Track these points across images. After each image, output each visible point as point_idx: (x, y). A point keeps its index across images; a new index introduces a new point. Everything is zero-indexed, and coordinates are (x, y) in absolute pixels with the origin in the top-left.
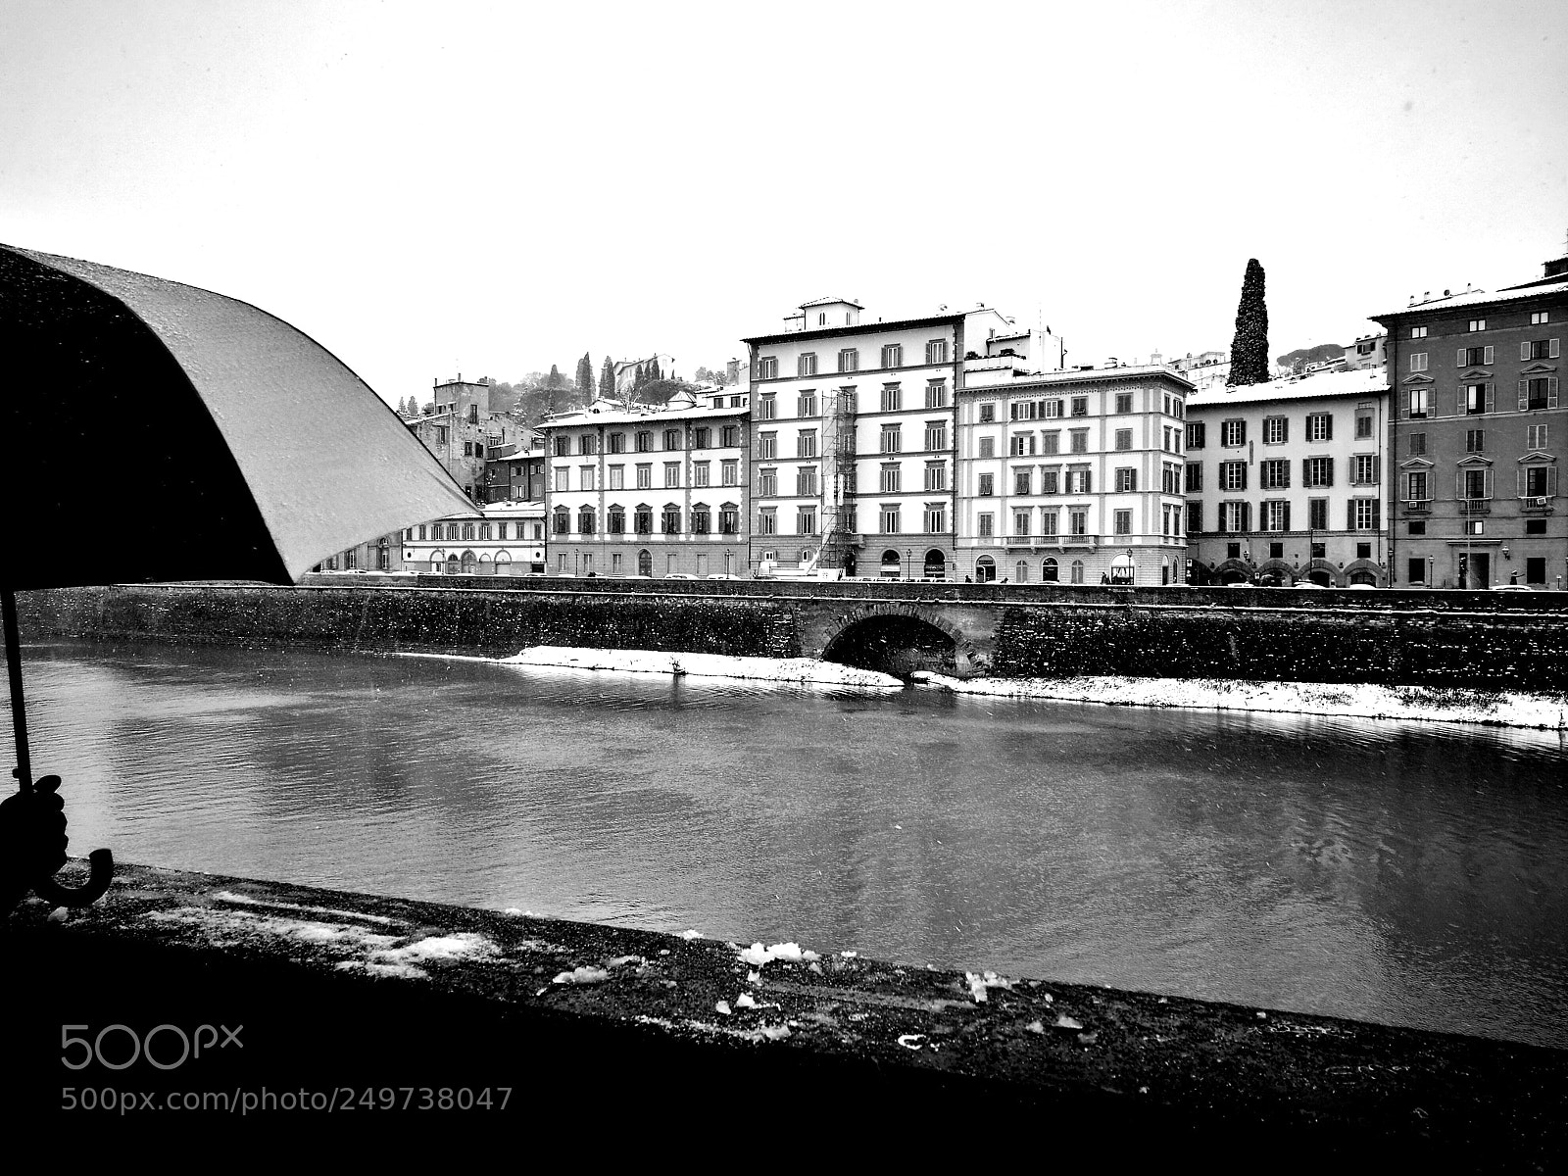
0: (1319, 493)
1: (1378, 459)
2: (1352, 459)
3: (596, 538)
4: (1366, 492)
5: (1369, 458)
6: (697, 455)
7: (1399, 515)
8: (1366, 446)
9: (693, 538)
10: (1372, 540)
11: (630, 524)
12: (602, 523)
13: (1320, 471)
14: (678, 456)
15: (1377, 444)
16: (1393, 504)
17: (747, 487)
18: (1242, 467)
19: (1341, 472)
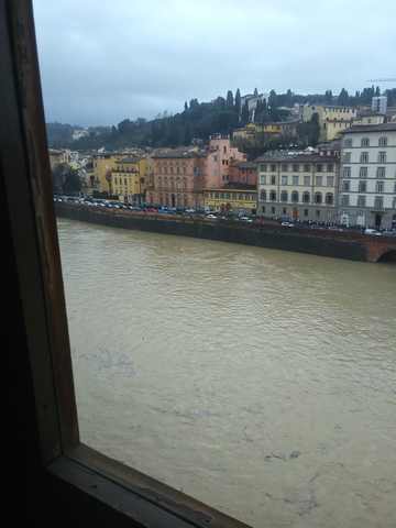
3: (276, 202)
6: (317, 174)
9: (314, 204)
11: (290, 198)
12: (278, 197)
14: (310, 174)
17: (337, 187)
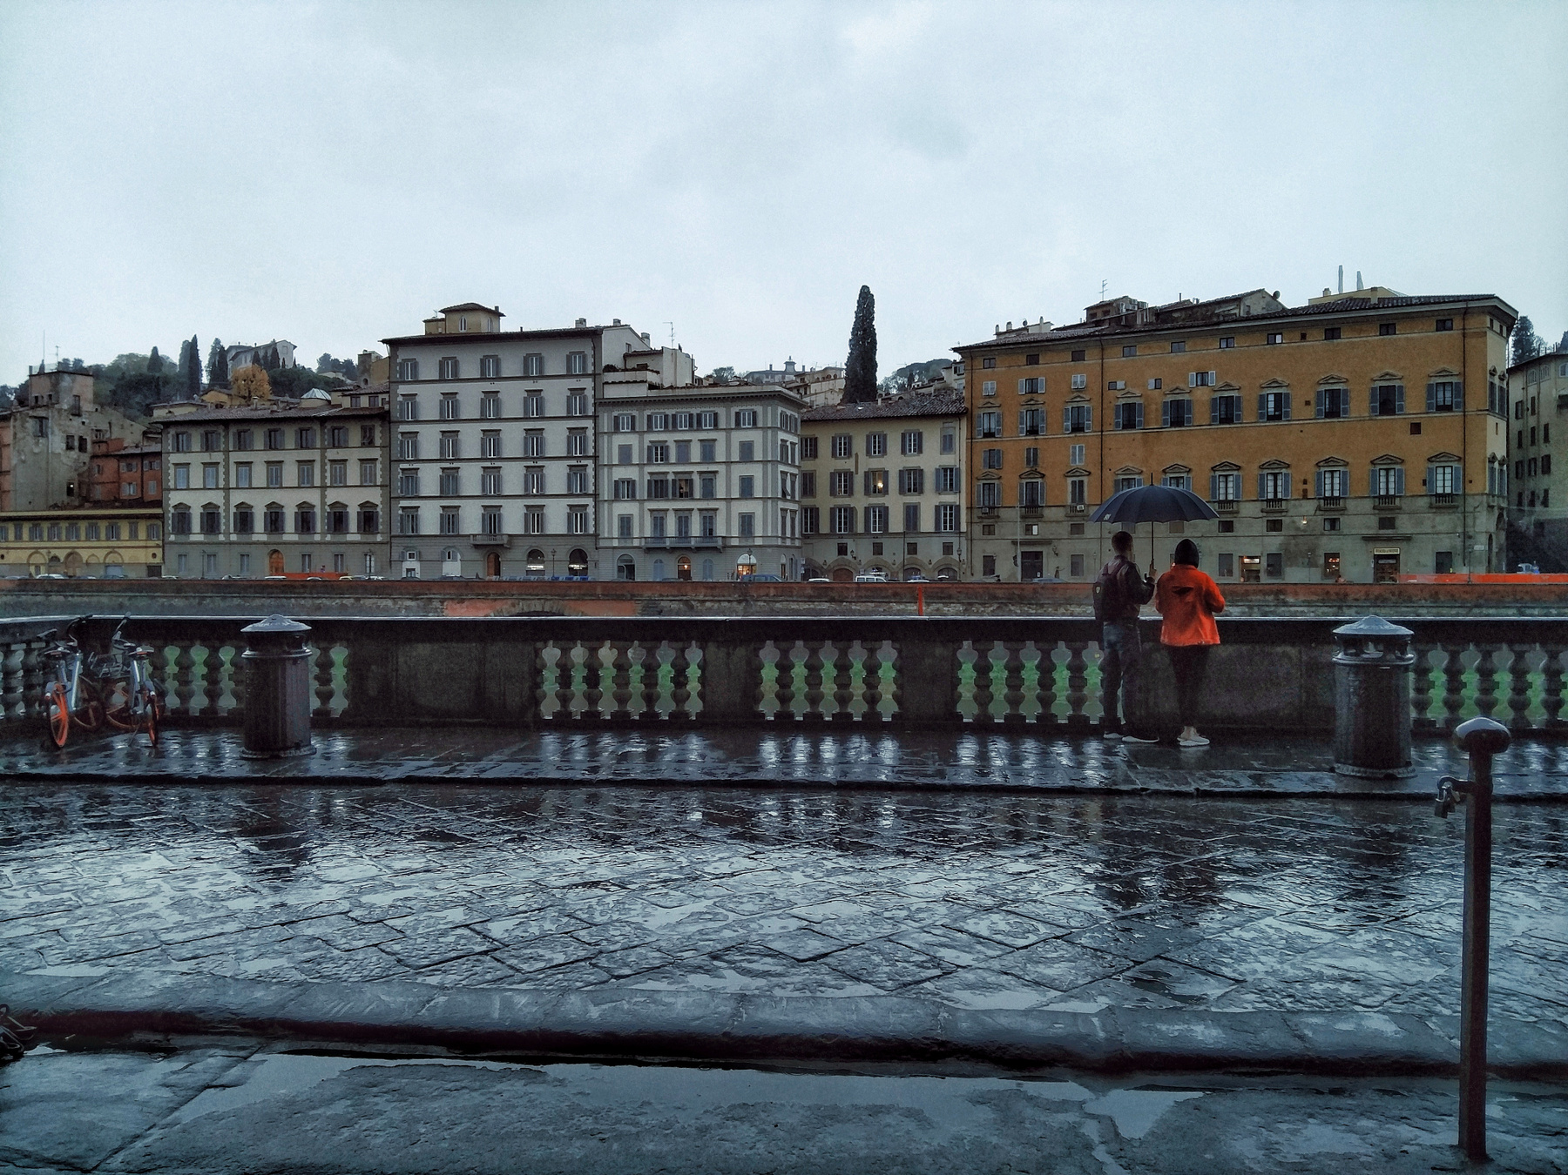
0: (912, 499)
1: (958, 470)
2: (937, 470)
3: (221, 538)
4: (949, 498)
5: (951, 470)
6: (332, 454)
7: (975, 520)
8: (949, 460)
9: (328, 538)
10: (954, 540)
11: (259, 524)
12: (227, 522)
13: (912, 481)
14: (314, 455)
15: (956, 459)
16: (970, 508)
17: (387, 486)
18: (849, 476)
19: (929, 482)
